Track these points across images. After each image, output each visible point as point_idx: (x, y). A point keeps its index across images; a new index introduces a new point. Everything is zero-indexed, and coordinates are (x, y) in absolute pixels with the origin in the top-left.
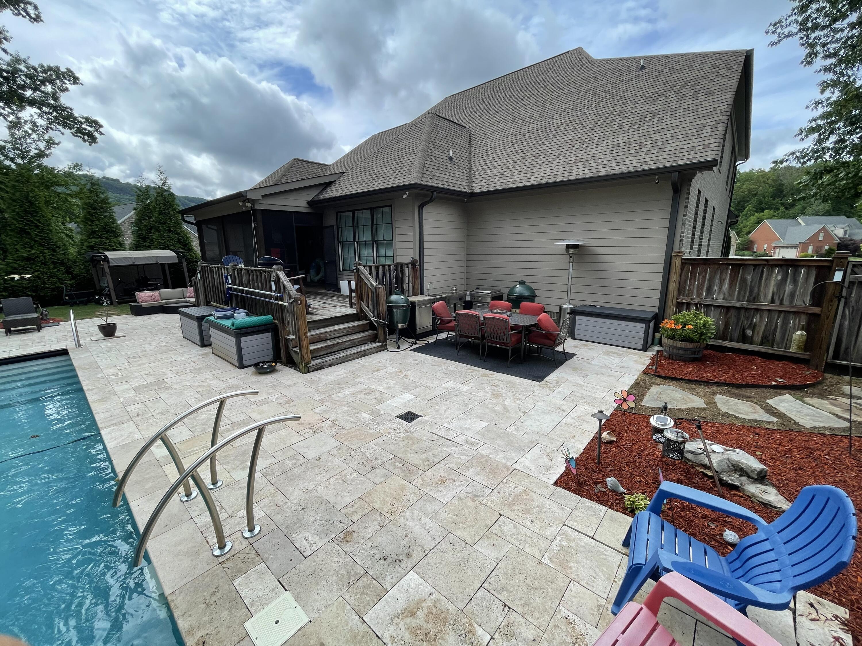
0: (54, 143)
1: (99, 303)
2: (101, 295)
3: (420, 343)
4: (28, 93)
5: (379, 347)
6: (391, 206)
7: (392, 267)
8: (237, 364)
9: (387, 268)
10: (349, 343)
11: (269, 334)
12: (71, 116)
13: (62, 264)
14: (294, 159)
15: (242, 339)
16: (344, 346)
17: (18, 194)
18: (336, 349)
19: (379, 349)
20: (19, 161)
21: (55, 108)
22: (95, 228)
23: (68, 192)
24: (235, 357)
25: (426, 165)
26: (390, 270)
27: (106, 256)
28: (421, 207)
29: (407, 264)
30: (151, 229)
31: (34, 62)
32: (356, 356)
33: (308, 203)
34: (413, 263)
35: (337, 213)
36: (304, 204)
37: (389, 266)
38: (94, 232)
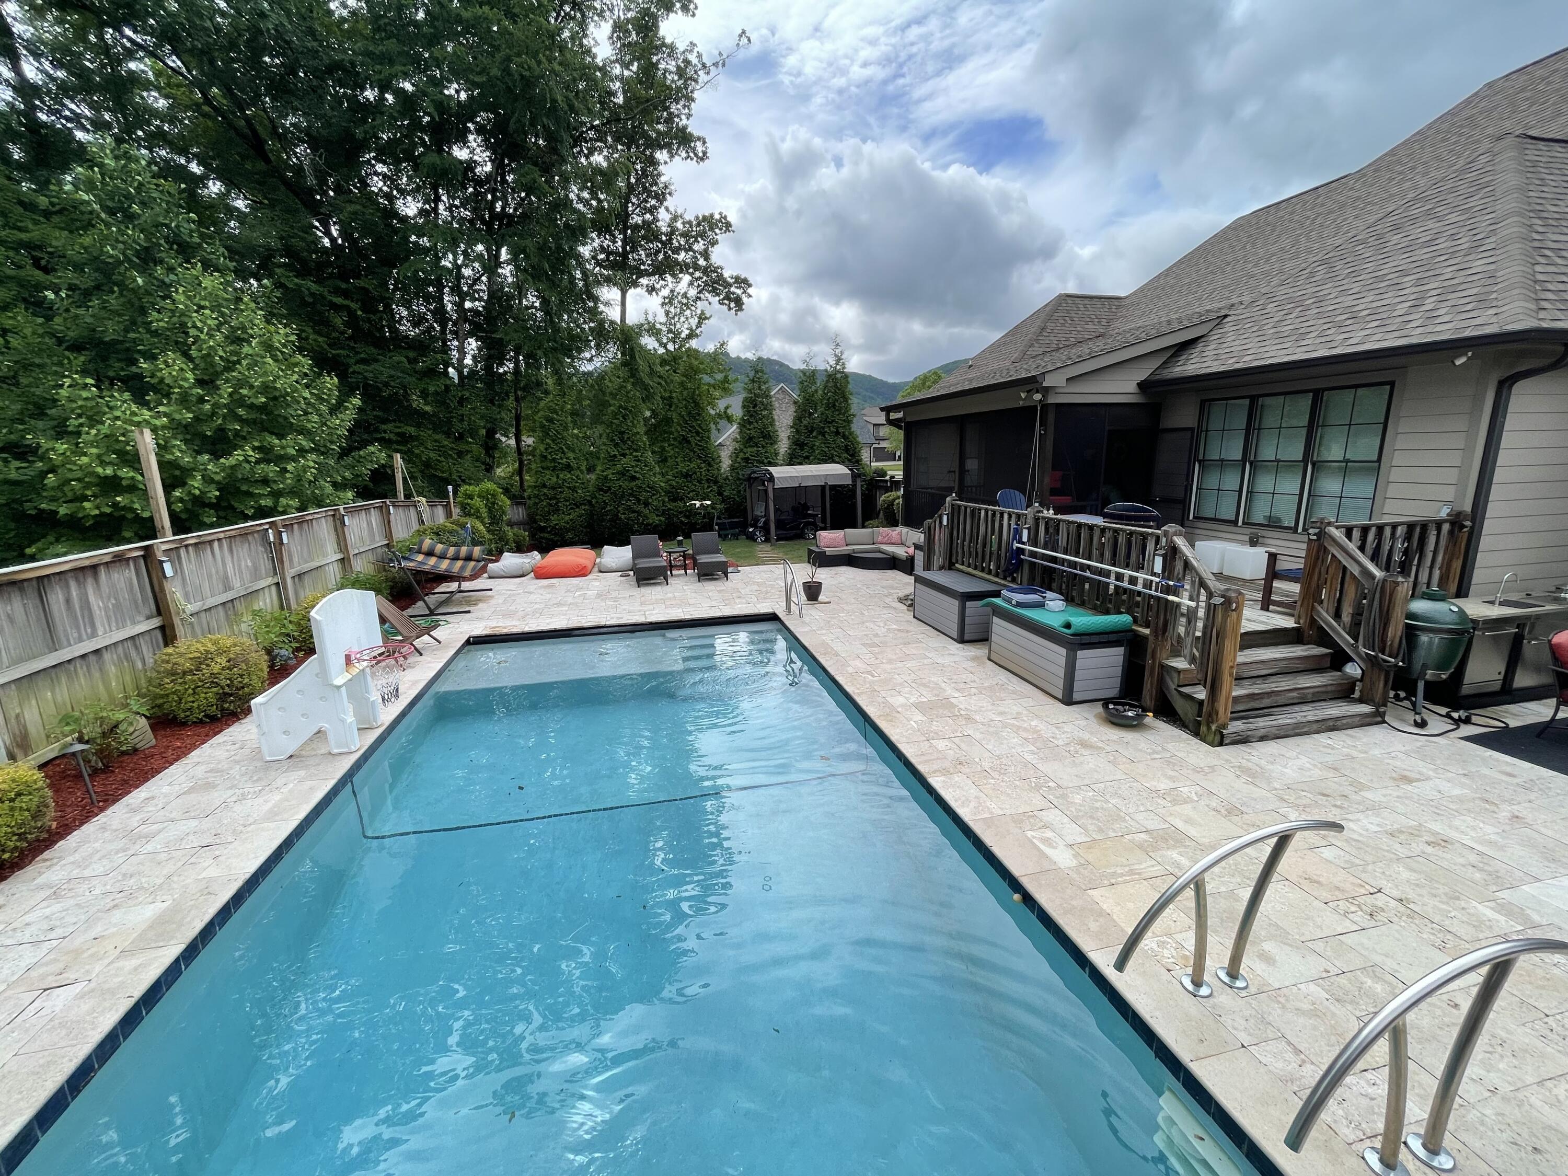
0: (706, 318)
1: (752, 538)
2: (755, 526)
3: (1483, 723)
4: (682, 256)
5: (1366, 715)
6: (1392, 384)
7: (1400, 531)
8: (1060, 697)
9: (1388, 531)
10: (1294, 694)
11: (1120, 650)
12: (721, 279)
13: (716, 482)
14: (1060, 296)
15: (1080, 654)
16: (1281, 700)
17: (685, 393)
18: (1266, 702)
19: (1368, 720)
20: (671, 347)
21: (706, 271)
22: (753, 433)
23: (712, 382)
24: (1060, 683)
25: (1540, 277)
26: (1393, 534)
27: (770, 474)
28: (1505, 386)
29: (1439, 524)
30: (811, 432)
31: (689, 217)
32: (1315, 727)
33: (1140, 385)
34: (1456, 521)
35: (1203, 403)
36: (1132, 387)
37: (1394, 527)
38: (751, 439)
